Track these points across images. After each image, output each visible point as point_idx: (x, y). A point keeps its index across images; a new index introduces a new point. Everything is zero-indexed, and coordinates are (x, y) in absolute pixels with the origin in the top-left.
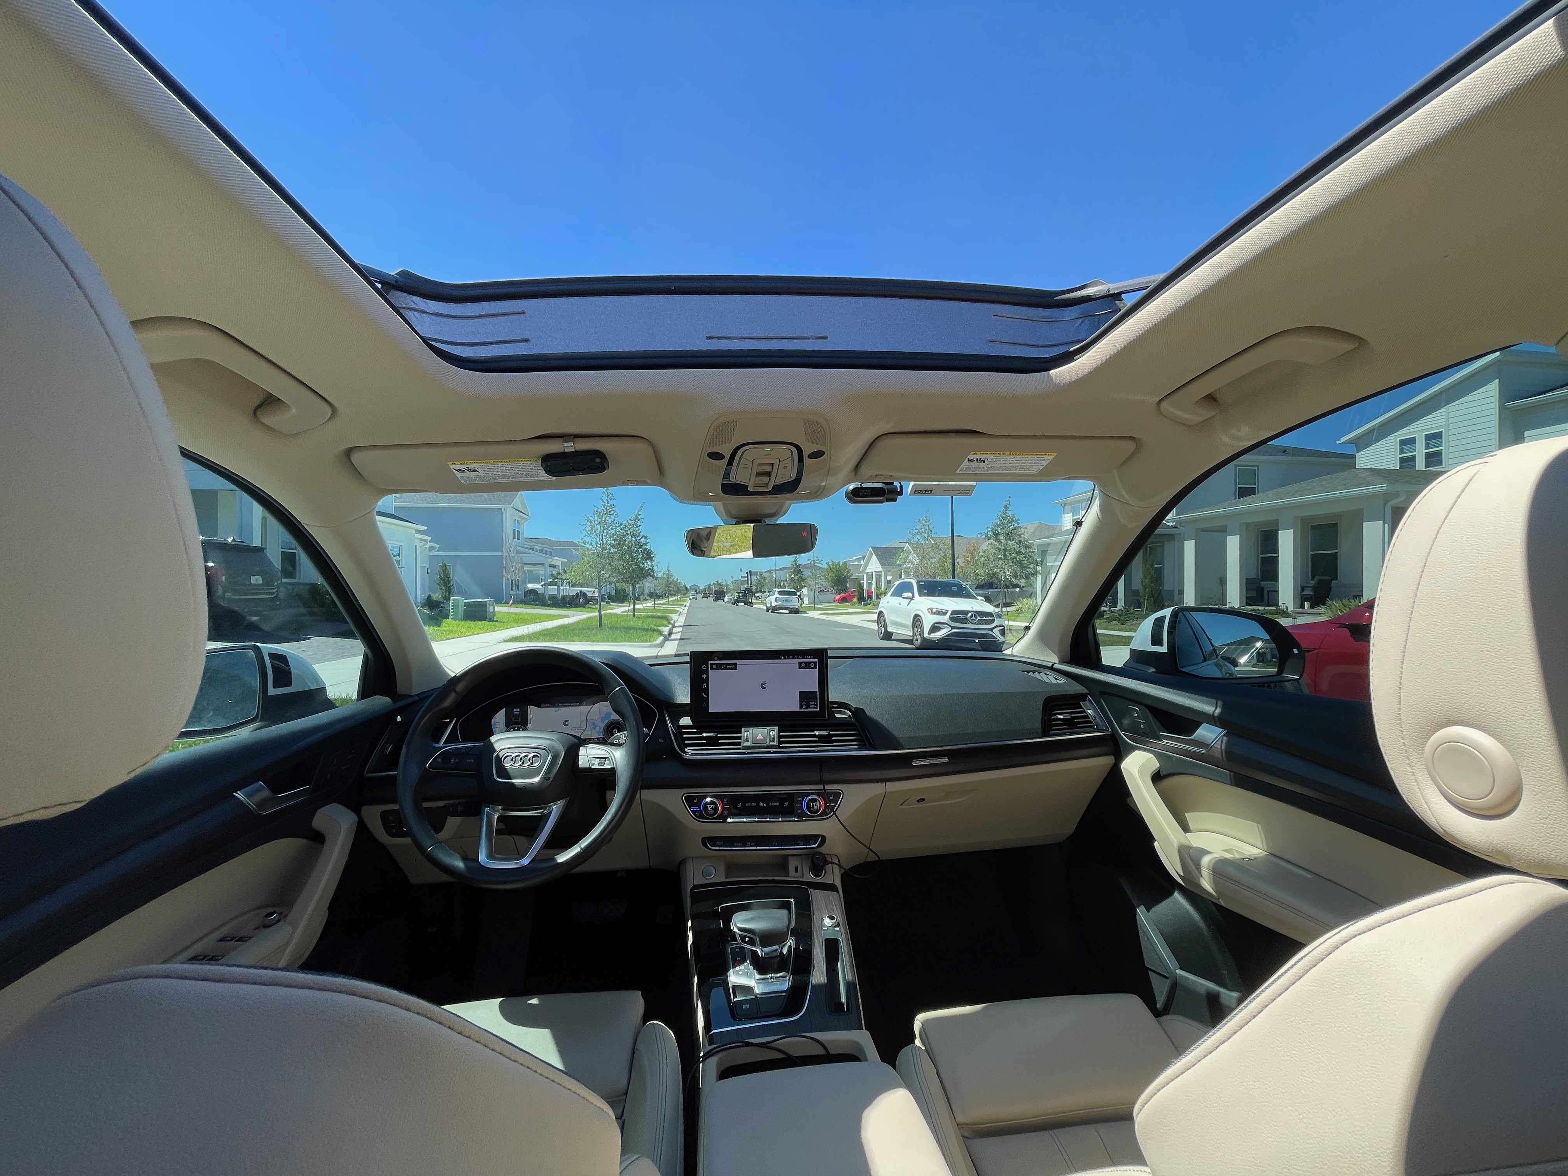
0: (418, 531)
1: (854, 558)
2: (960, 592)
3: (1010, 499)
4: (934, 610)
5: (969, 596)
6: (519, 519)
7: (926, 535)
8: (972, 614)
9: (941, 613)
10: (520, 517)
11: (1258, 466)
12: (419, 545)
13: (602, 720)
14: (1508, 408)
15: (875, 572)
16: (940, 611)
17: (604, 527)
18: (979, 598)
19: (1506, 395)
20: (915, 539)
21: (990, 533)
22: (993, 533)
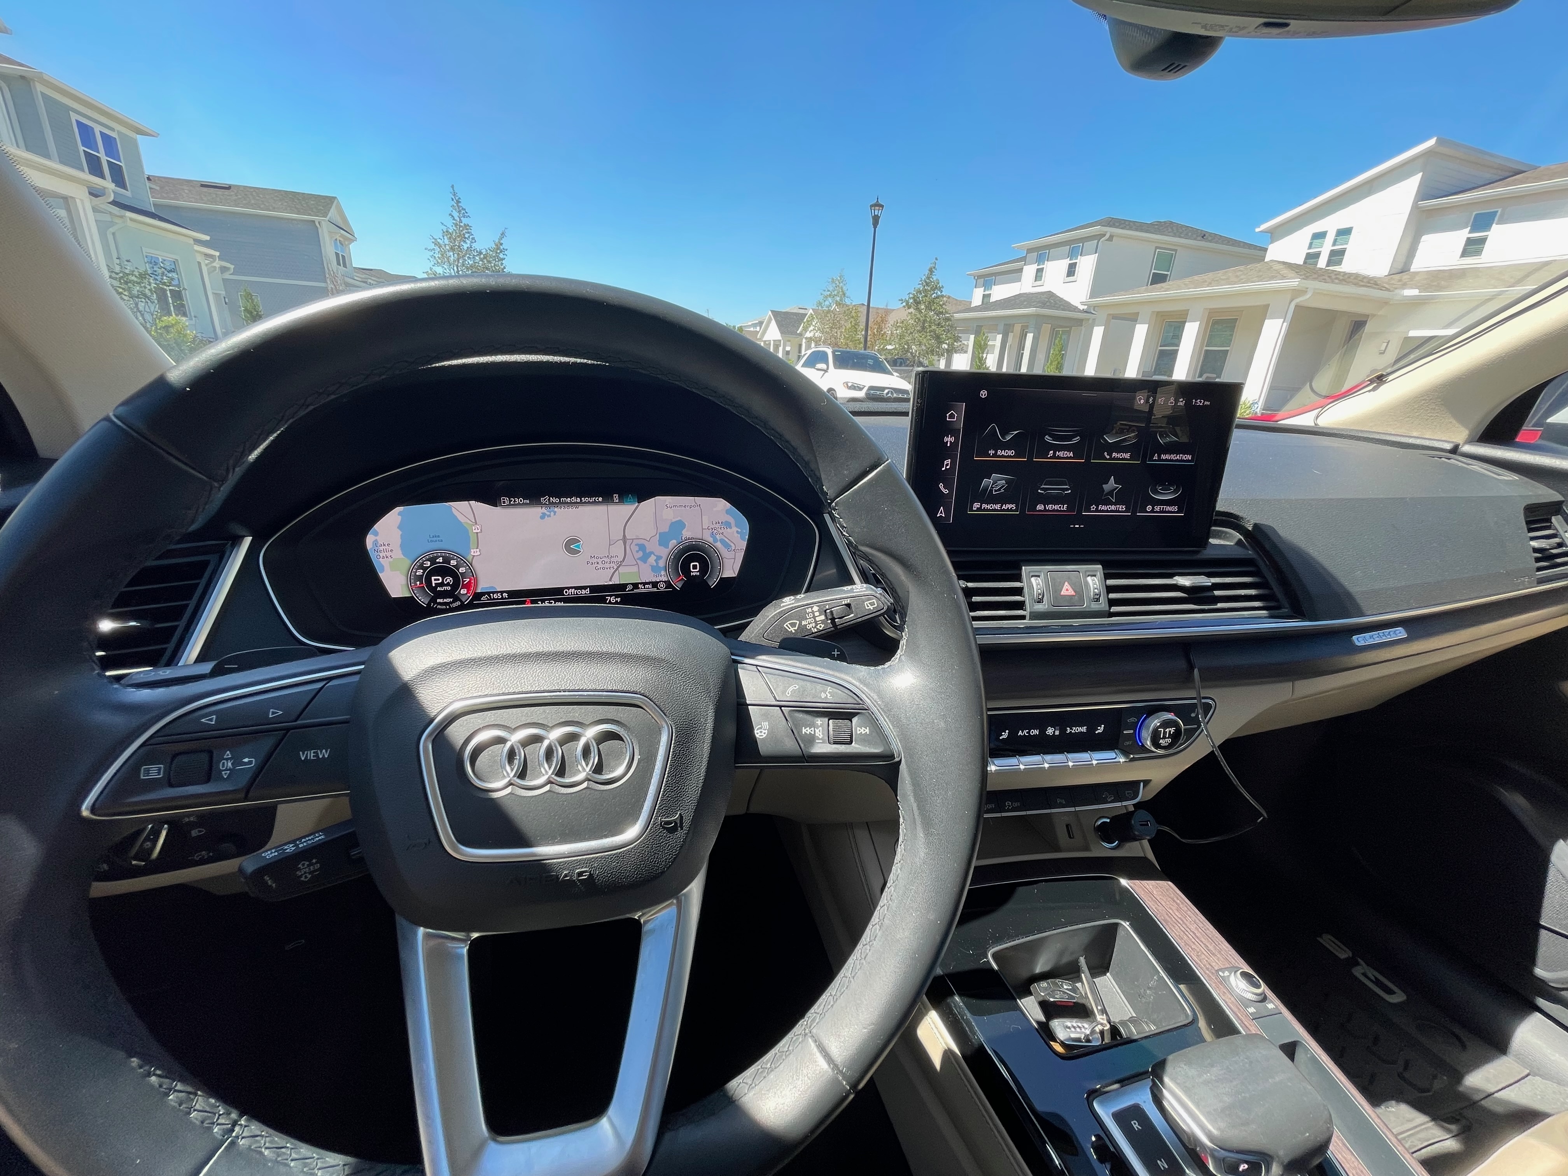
0: (198, 241)
1: (750, 324)
2: (877, 367)
3: (936, 261)
4: (850, 384)
5: (884, 371)
6: (341, 239)
7: (838, 299)
8: (889, 392)
9: (857, 388)
10: (342, 236)
11: (1176, 251)
12: (204, 262)
13: (663, 540)
14: (1421, 207)
15: (774, 340)
16: (856, 385)
17: (458, 254)
18: (894, 373)
19: (1425, 193)
20: (827, 303)
21: (911, 301)
22: (915, 300)
